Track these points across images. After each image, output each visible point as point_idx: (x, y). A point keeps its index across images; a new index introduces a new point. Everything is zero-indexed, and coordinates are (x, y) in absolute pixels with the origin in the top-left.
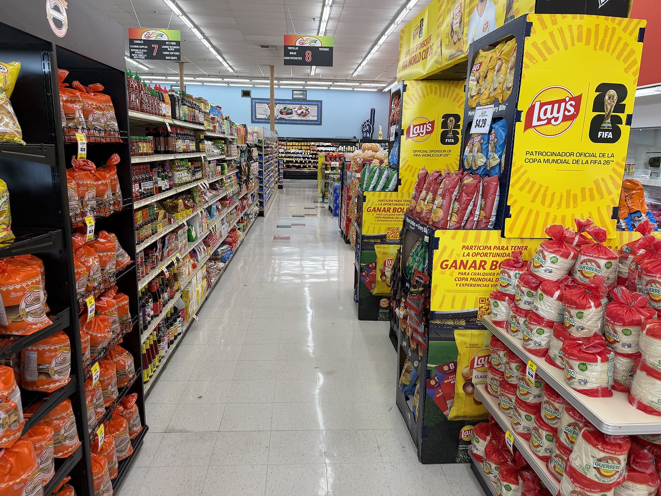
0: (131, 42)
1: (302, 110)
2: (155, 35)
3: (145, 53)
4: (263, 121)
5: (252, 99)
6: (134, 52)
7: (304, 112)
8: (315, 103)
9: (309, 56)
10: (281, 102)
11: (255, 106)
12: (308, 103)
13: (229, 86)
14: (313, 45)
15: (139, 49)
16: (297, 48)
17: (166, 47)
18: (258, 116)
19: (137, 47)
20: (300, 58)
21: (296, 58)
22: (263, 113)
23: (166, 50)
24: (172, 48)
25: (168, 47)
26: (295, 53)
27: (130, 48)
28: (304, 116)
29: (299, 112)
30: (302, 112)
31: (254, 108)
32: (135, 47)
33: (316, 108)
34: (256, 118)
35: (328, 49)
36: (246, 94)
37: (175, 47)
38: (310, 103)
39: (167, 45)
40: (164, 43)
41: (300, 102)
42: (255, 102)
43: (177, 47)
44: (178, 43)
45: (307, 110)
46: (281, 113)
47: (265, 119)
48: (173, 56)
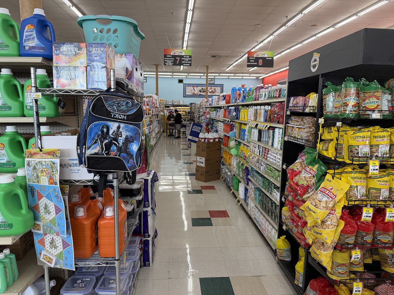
0: (165, 56)
1: (212, 90)
2: (178, 52)
3: (172, 62)
4: (190, 96)
5: (184, 84)
6: (166, 62)
7: (213, 90)
8: (219, 86)
9: (261, 62)
10: (201, 86)
11: (186, 88)
12: (215, 86)
13: (172, 77)
14: (263, 56)
15: (169, 60)
16: (254, 58)
17: (184, 59)
18: (187, 94)
19: (168, 59)
20: (256, 63)
21: (254, 64)
22: (190, 91)
23: (184, 60)
24: (187, 59)
25: (185, 59)
26: (253, 61)
27: (165, 60)
28: (213, 93)
29: (210, 91)
30: (212, 91)
31: (185, 89)
32: (167, 59)
33: (220, 88)
34: (186, 95)
35: (271, 58)
36: (181, 81)
37: (189, 59)
38: (217, 86)
39: (184, 58)
40: (183, 56)
41: (211, 85)
42: (185, 86)
43: (190, 59)
44: (190, 57)
45: (215, 90)
46: (200, 91)
47: (191, 95)
48: (188, 63)
